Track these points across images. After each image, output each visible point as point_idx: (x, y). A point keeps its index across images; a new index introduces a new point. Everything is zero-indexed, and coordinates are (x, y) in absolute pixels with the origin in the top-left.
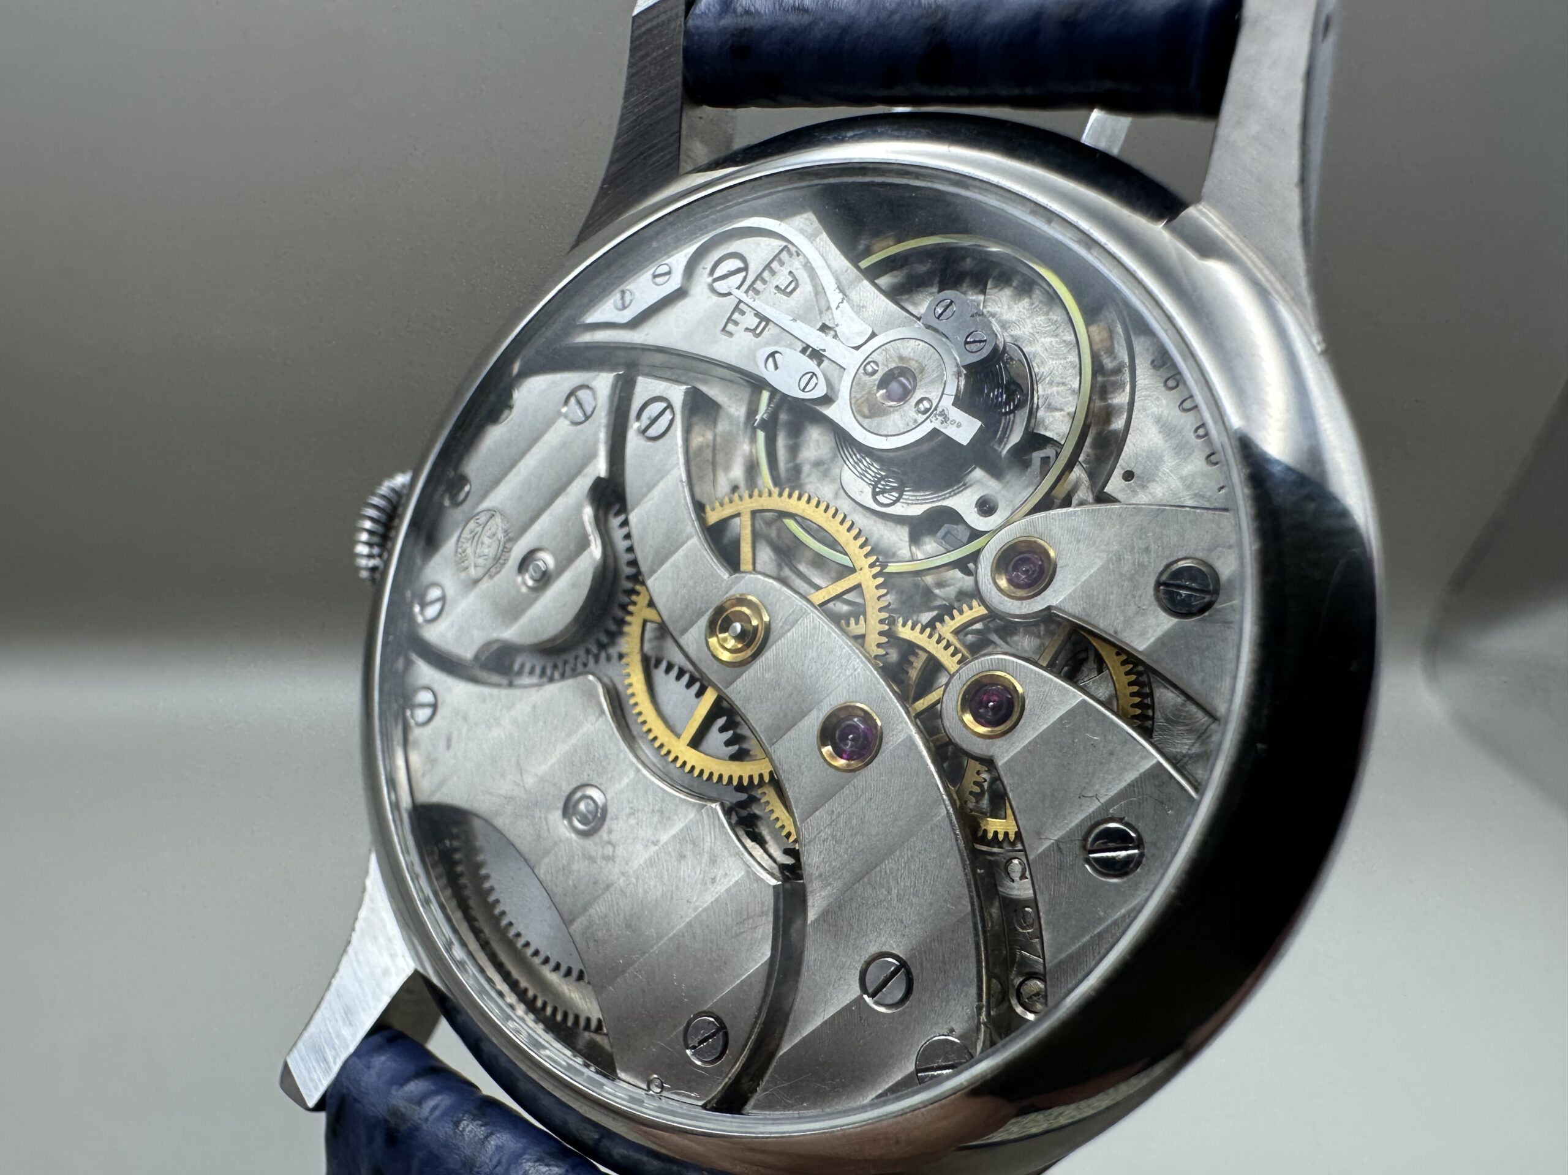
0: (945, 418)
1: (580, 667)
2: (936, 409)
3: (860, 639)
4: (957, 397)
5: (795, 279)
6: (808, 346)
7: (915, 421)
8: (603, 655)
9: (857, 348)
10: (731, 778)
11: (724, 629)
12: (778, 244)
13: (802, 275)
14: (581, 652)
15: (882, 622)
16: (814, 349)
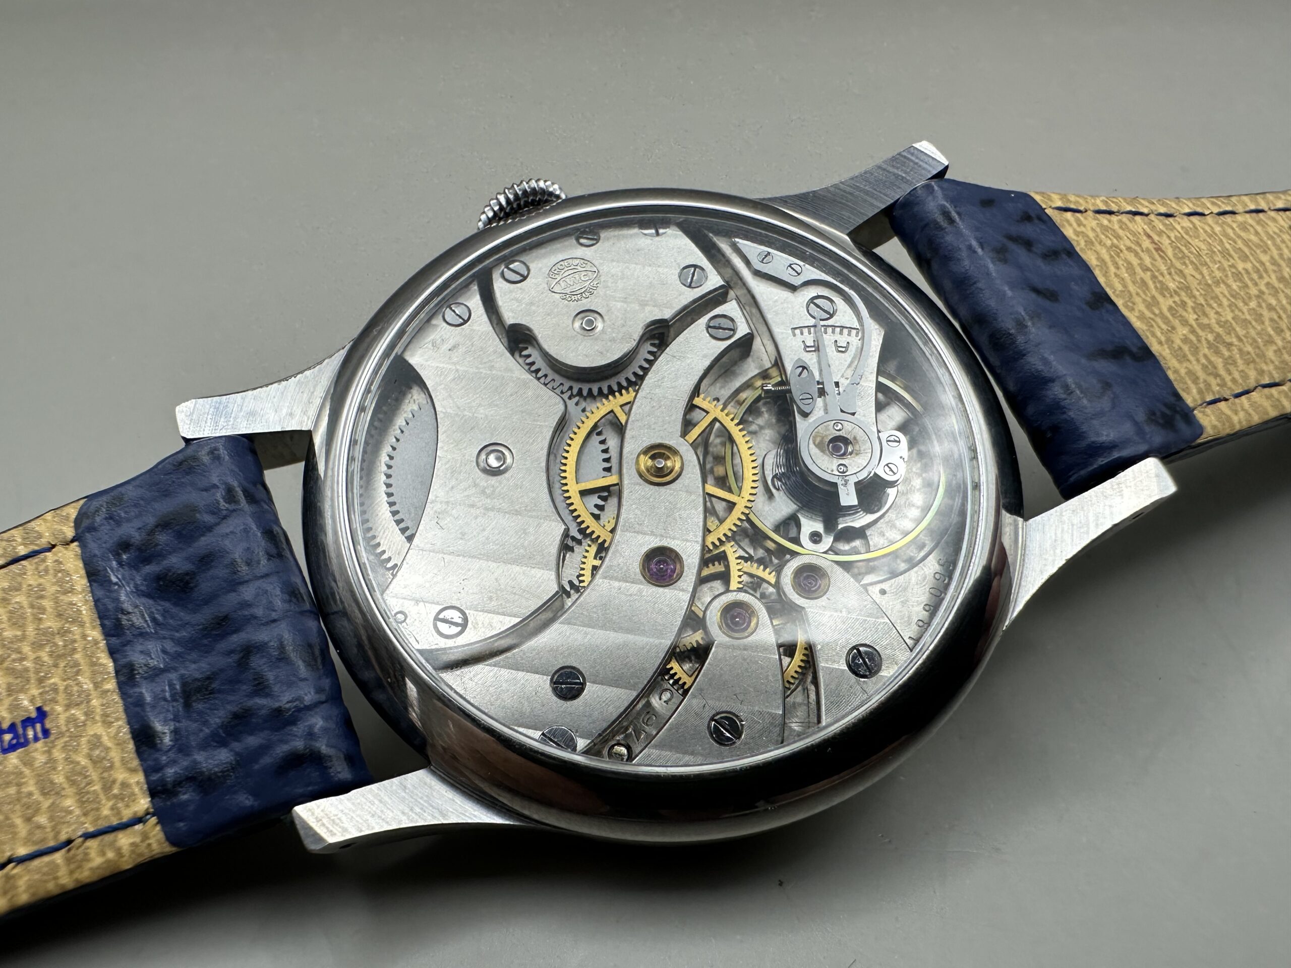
0: (845, 485)
1: (558, 391)
2: (846, 476)
3: (707, 531)
4: (859, 481)
5: (847, 348)
6: (822, 383)
7: (832, 471)
8: (577, 398)
9: (842, 411)
10: (583, 522)
11: (653, 457)
12: (856, 324)
13: (852, 350)
14: (567, 384)
15: (725, 535)
16: (823, 388)
